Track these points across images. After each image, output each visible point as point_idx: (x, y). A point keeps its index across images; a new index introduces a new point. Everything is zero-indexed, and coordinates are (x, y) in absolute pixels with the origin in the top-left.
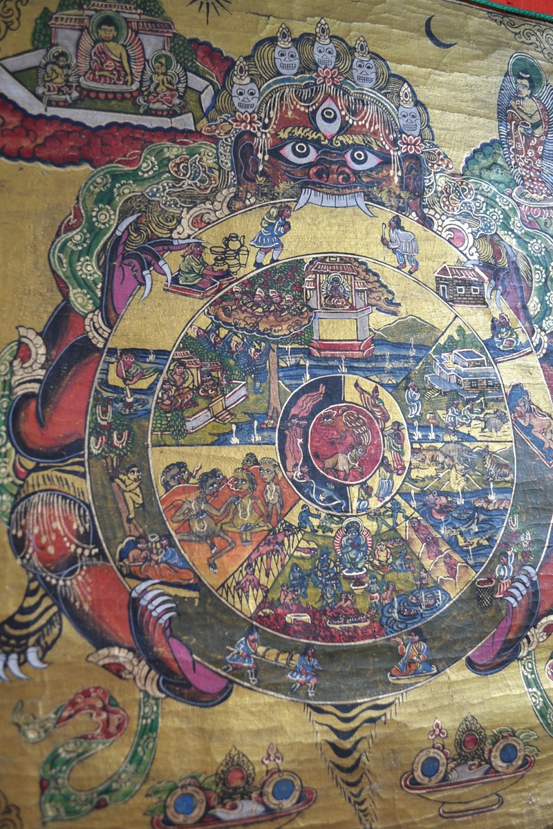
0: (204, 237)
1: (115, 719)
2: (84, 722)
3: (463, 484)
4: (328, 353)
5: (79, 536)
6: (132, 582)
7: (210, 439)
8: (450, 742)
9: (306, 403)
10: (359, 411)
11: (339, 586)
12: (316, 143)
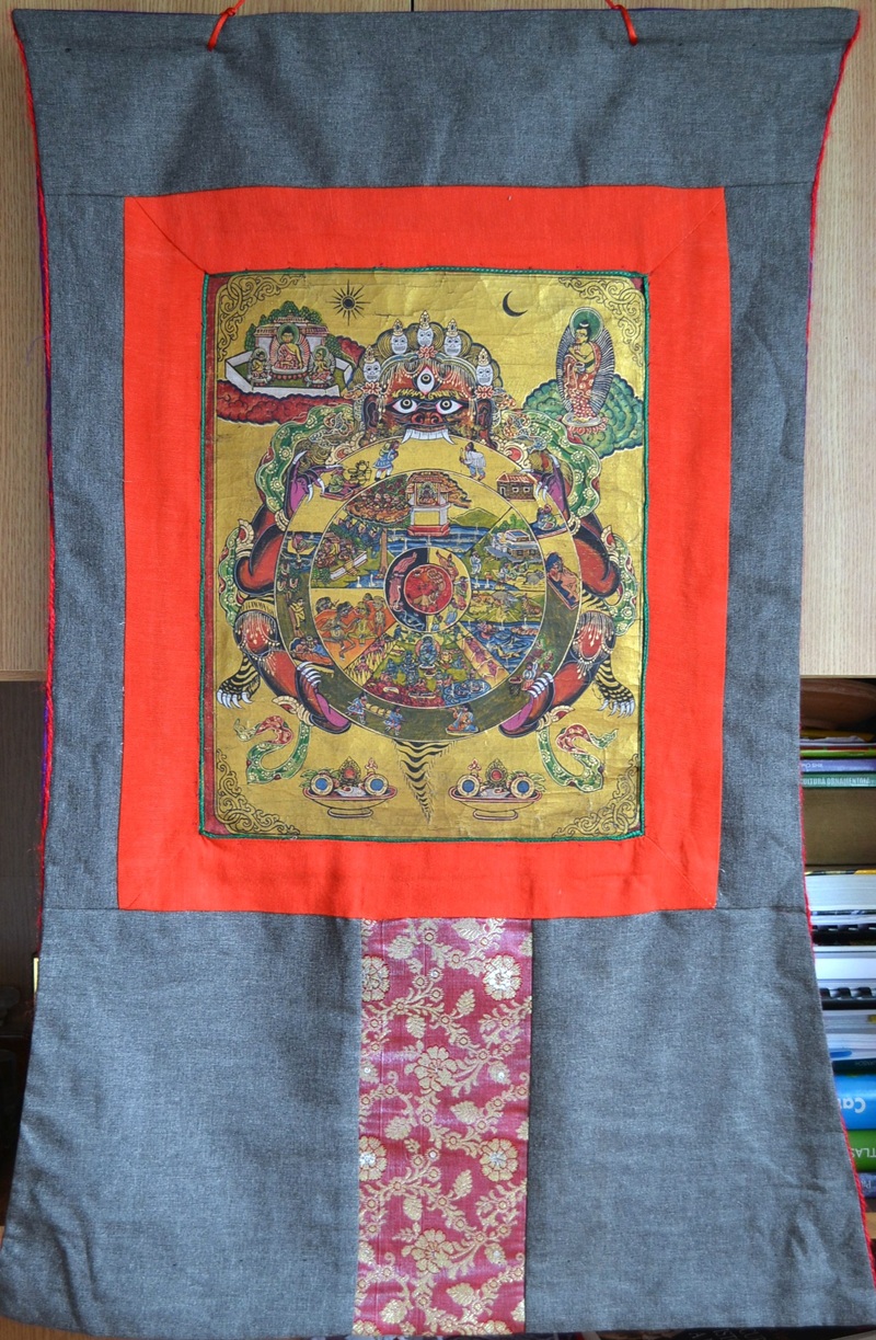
0: (344, 463)
1: (286, 735)
2: (269, 734)
3: (505, 617)
4: (420, 534)
5: (270, 636)
6: (298, 662)
7: (344, 585)
8: (482, 773)
9: (404, 564)
10: (438, 570)
11: (417, 674)
12: (417, 399)
